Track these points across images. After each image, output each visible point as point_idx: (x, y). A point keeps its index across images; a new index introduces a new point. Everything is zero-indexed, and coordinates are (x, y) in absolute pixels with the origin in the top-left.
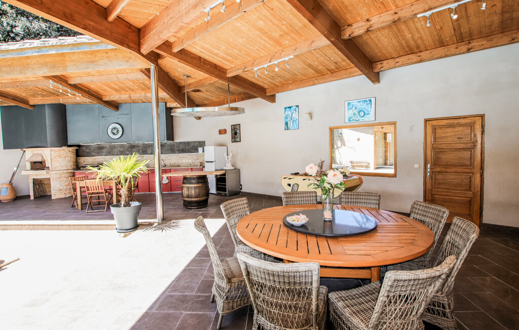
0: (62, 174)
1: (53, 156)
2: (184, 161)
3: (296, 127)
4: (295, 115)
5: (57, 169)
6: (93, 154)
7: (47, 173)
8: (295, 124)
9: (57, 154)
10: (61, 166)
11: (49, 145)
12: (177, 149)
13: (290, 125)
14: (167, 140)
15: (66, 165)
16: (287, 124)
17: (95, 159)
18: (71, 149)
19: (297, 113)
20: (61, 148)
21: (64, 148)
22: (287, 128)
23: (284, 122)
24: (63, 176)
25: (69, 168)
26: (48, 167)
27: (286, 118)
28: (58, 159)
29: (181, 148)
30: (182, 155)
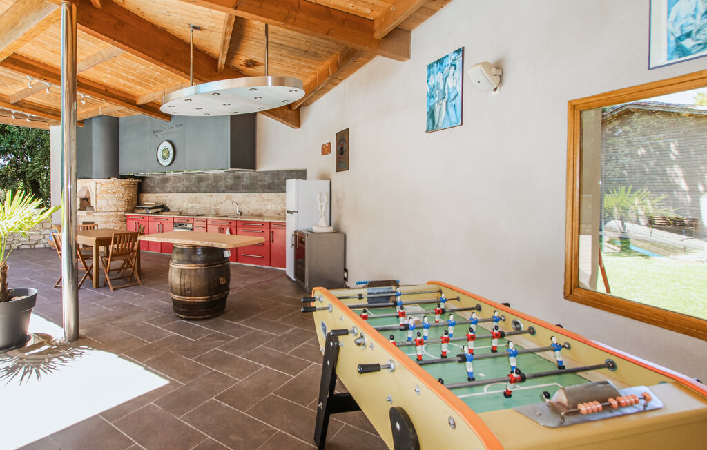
0: (109, 217)
1: (98, 191)
2: (269, 207)
3: (454, 119)
4: (453, 83)
5: (103, 210)
6: (157, 189)
7: (88, 214)
8: (451, 110)
9: (104, 188)
10: (108, 205)
11: (94, 176)
12: (260, 183)
13: (440, 116)
14: (231, 167)
15: (115, 205)
16: (431, 114)
17: (157, 197)
18: (123, 181)
19: (458, 74)
20: (108, 180)
21: (112, 179)
22: (433, 125)
23: (426, 110)
24: (111, 220)
25: (120, 209)
26: (92, 207)
27: (431, 96)
28: (105, 195)
29: (266, 183)
30: (265, 195)
